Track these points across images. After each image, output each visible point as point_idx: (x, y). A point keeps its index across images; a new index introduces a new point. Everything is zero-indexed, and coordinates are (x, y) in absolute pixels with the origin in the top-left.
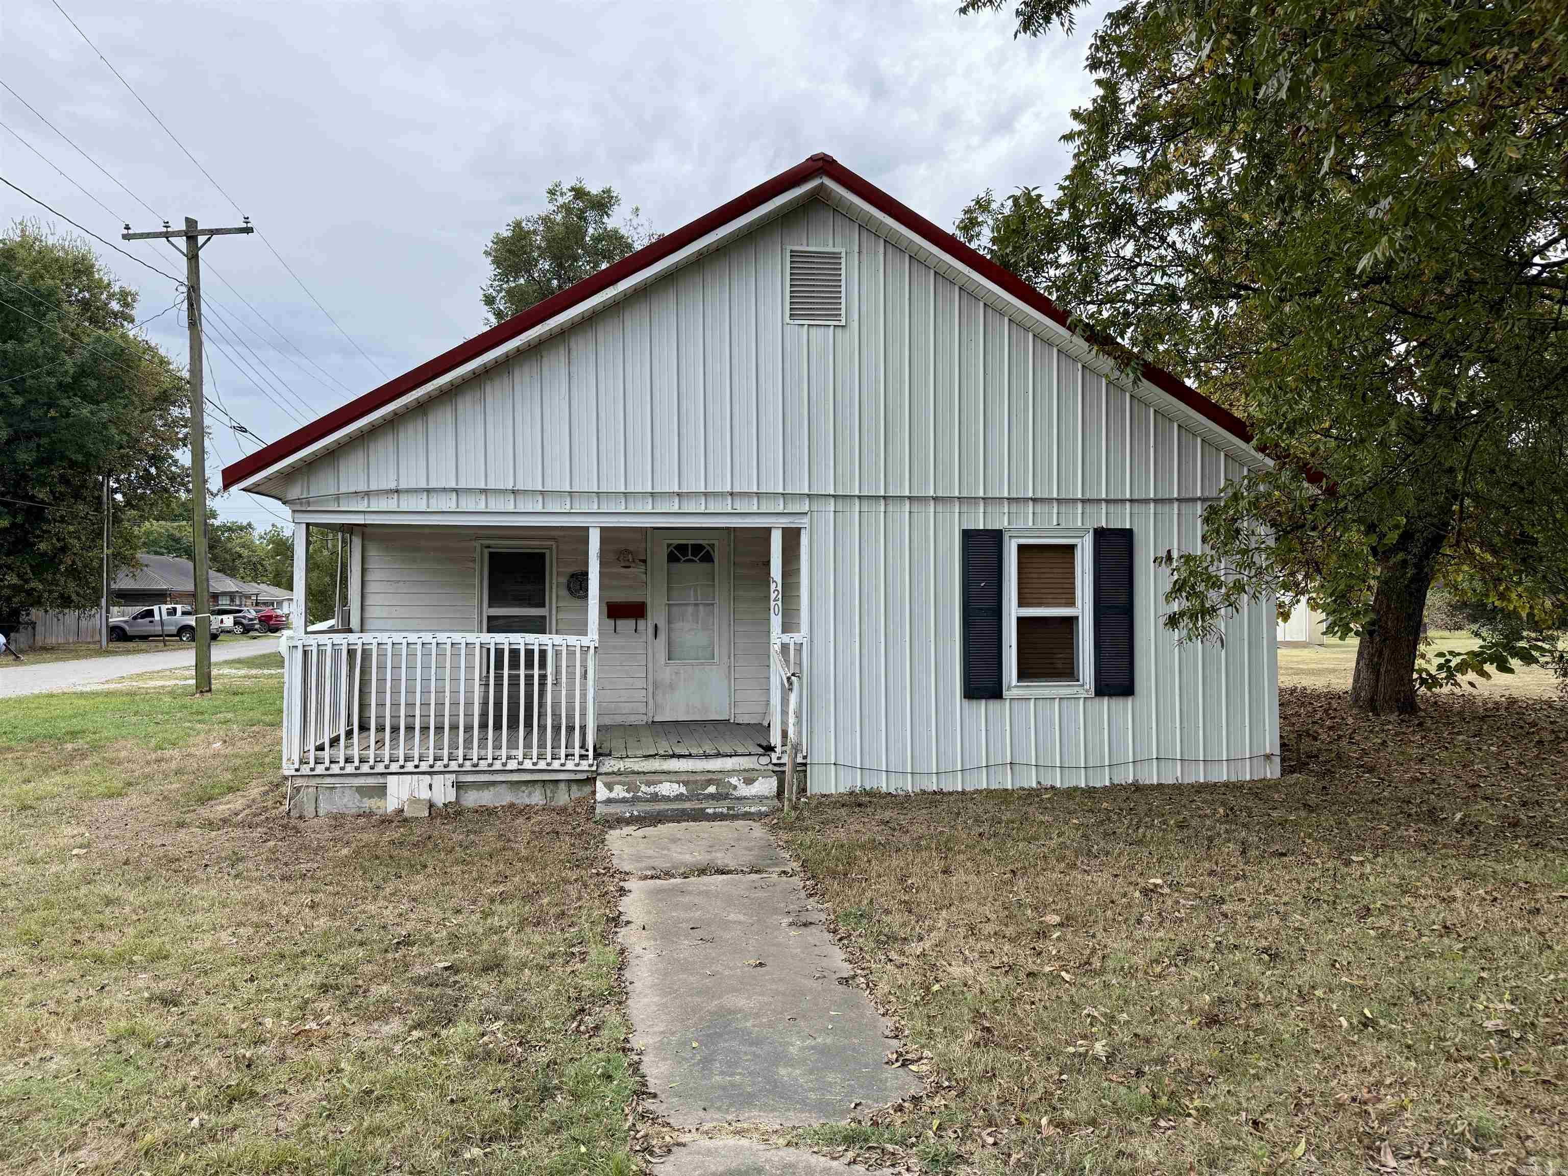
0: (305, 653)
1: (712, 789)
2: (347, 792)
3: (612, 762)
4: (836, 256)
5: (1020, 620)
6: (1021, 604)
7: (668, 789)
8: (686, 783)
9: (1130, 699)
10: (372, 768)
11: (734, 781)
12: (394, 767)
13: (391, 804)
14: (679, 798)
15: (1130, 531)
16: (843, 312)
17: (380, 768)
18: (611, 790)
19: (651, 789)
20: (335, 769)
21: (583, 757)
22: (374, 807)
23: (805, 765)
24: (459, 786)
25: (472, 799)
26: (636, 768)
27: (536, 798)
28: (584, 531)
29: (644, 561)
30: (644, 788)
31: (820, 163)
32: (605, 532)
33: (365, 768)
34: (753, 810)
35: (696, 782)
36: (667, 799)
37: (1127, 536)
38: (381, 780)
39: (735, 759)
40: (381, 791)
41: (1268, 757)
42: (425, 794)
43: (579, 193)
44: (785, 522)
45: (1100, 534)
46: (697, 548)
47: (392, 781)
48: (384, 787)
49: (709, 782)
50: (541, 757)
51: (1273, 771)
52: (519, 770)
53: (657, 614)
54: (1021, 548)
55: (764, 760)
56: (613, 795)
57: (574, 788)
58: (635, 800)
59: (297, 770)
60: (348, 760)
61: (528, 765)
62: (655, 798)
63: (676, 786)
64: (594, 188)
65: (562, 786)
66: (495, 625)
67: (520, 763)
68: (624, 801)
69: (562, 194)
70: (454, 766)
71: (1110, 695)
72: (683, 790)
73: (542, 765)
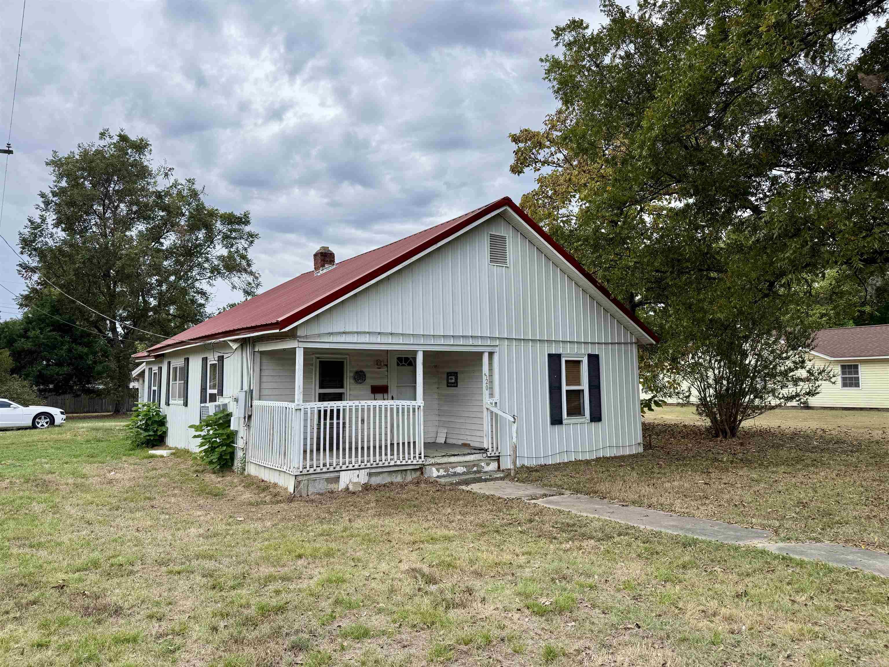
0: (306, 413)
1: (475, 469)
2: (322, 481)
3: (430, 459)
4: (504, 238)
5: (567, 391)
6: (567, 385)
7: (460, 470)
8: (466, 467)
9: (600, 423)
10: (334, 468)
11: (483, 464)
12: (344, 468)
13: (342, 485)
14: (464, 474)
15: (598, 355)
16: (508, 261)
17: (338, 468)
18: (439, 471)
19: (453, 471)
20: (318, 470)
21: (420, 458)
22: (333, 489)
23: (499, 456)
24: (370, 475)
25: (376, 481)
26: (439, 462)
27: (398, 479)
29: (387, 365)
30: (451, 470)
31: (507, 201)
32: (426, 354)
33: (332, 469)
35: (469, 466)
36: (459, 474)
37: (597, 357)
38: (336, 474)
39: (474, 455)
40: (337, 479)
41: (639, 444)
42: (355, 480)
43: (123, 138)
44: (490, 349)
45: (590, 356)
46: (407, 359)
47: (342, 474)
48: (339, 477)
49: (474, 466)
50: (404, 458)
51: (641, 450)
52: (395, 466)
53: (393, 390)
54: (566, 361)
55: (485, 455)
56: (439, 474)
57: (413, 473)
58: (448, 476)
59: (301, 472)
60: (325, 465)
61: (398, 463)
62: (455, 474)
63: (462, 468)
65: (409, 472)
66: (323, 398)
67: (396, 462)
68: (444, 476)
69: (111, 137)
70: (369, 465)
71: (595, 421)
72: (465, 470)
73: (404, 463)
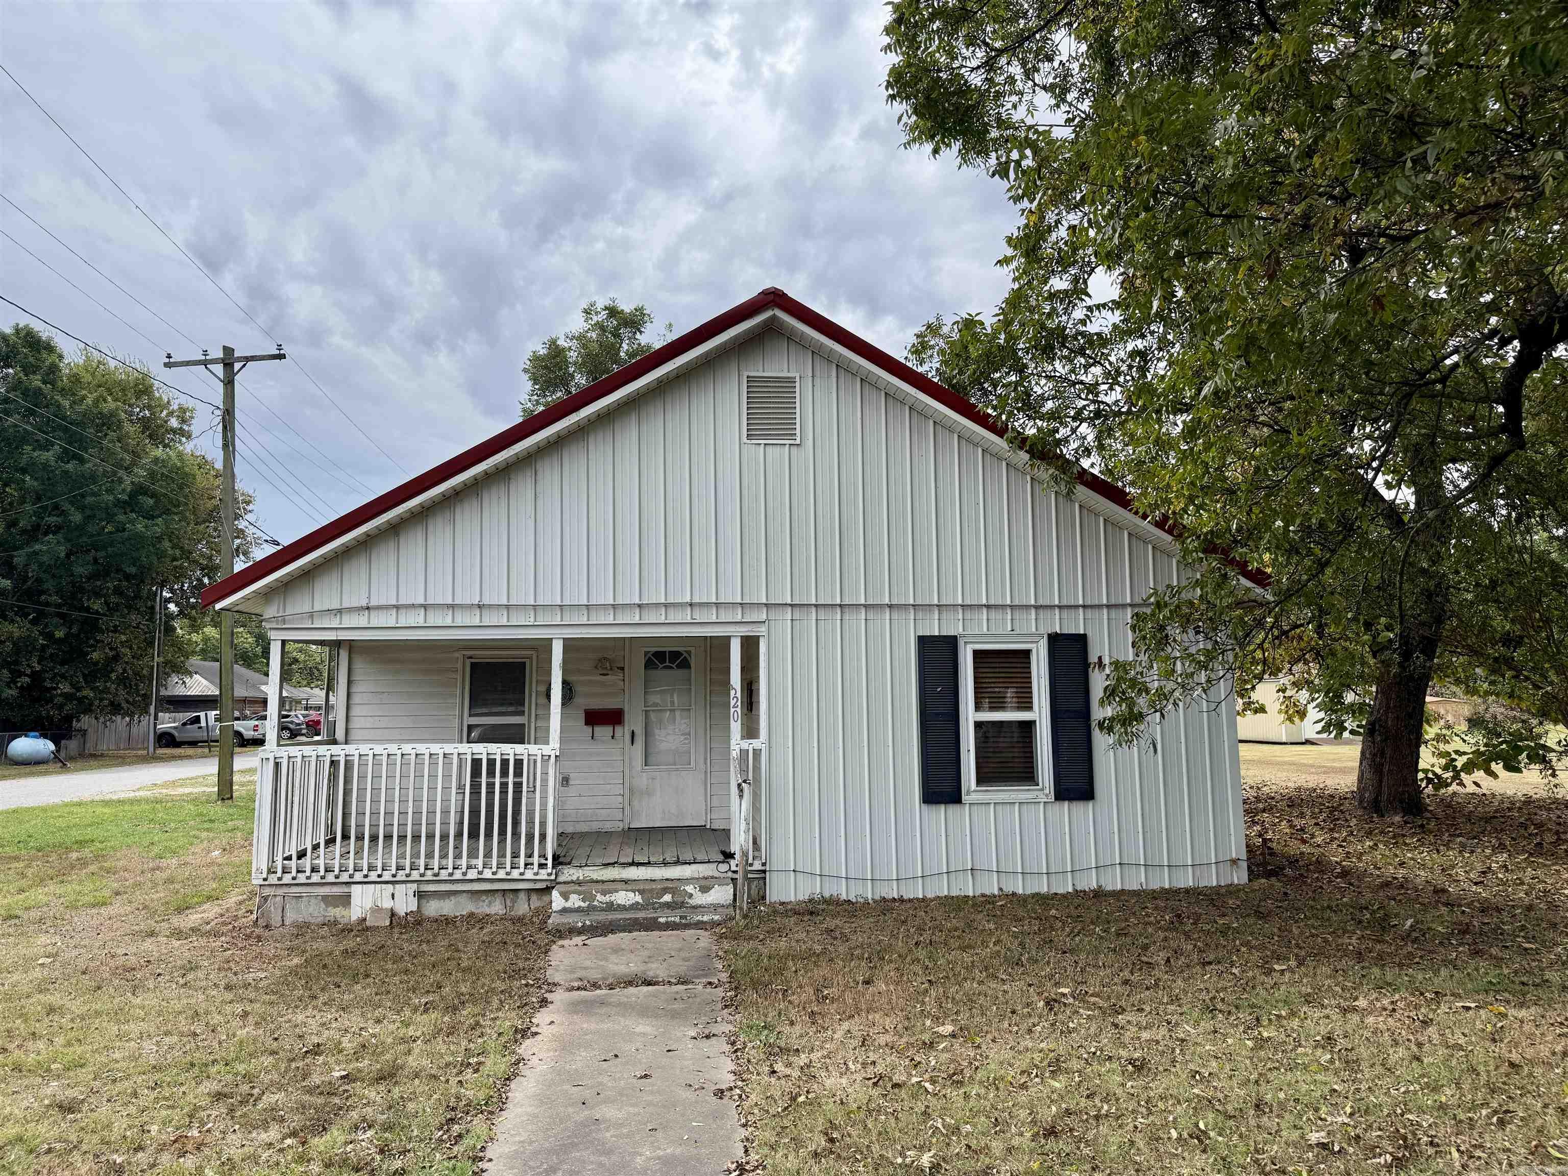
0: (277, 765)
1: (667, 898)
2: (313, 901)
3: (572, 871)
4: (792, 380)
5: (978, 725)
6: (978, 707)
7: (624, 897)
8: (641, 892)
9: (1091, 804)
10: (337, 877)
11: (690, 889)
12: (358, 877)
13: (355, 912)
14: (635, 907)
15: (1084, 637)
16: (798, 432)
17: (345, 877)
18: (567, 899)
19: (607, 899)
20: (302, 878)
21: (542, 866)
22: (338, 915)
23: (764, 872)
24: (421, 895)
25: (433, 908)
26: (595, 876)
27: (496, 908)
28: (547, 644)
29: (622, 669)
30: (599, 897)
31: (771, 297)
33: (330, 878)
34: (705, 918)
35: (651, 890)
36: (622, 908)
37: (1080, 641)
38: (345, 889)
39: (694, 867)
40: (345, 900)
41: (1234, 862)
42: (387, 904)
43: (613, 312)
44: (745, 631)
45: (1054, 640)
46: (675, 655)
47: (356, 890)
48: (349, 896)
49: (665, 891)
50: (500, 866)
51: (1240, 877)
52: (479, 880)
53: (634, 721)
54: (976, 653)
55: (723, 867)
56: (569, 904)
57: (534, 897)
58: (591, 909)
59: (265, 880)
60: (314, 870)
61: (488, 874)
62: (611, 907)
63: (631, 895)
64: (626, 307)
65: (522, 896)
66: (474, 734)
67: (480, 873)
68: (579, 910)
69: (597, 313)
70: (415, 875)
71: (1070, 799)
72: (638, 898)
73: (501, 874)
